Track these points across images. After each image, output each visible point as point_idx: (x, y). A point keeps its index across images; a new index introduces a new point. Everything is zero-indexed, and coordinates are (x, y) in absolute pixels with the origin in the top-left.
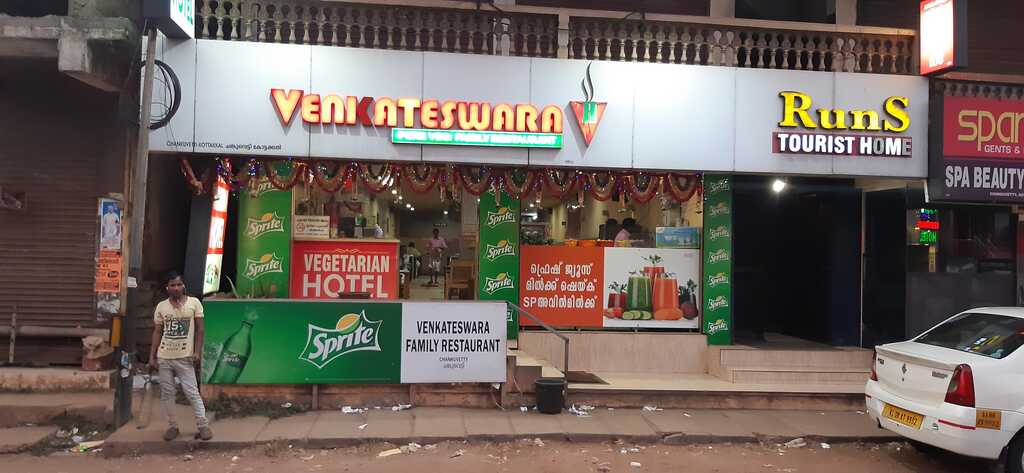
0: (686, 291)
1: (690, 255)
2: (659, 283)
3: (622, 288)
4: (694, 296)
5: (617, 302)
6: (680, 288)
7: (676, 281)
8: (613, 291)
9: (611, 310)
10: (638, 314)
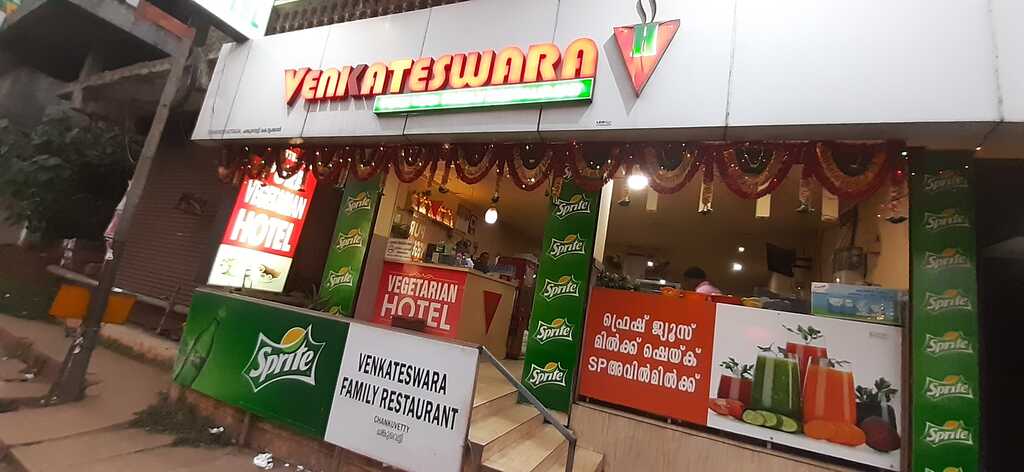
0: (873, 398)
1: (883, 336)
2: (815, 374)
3: (745, 370)
4: (891, 411)
5: (735, 391)
6: (860, 389)
7: (850, 376)
8: (728, 373)
9: (722, 402)
10: (773, 420)
